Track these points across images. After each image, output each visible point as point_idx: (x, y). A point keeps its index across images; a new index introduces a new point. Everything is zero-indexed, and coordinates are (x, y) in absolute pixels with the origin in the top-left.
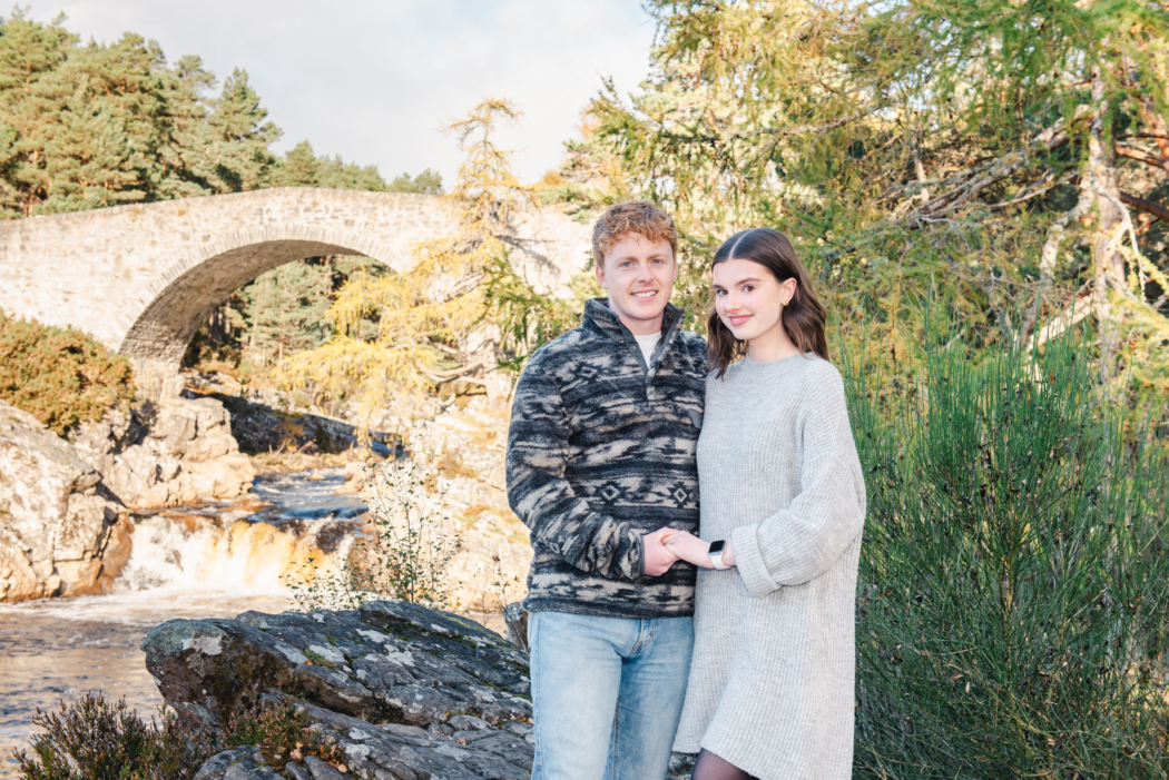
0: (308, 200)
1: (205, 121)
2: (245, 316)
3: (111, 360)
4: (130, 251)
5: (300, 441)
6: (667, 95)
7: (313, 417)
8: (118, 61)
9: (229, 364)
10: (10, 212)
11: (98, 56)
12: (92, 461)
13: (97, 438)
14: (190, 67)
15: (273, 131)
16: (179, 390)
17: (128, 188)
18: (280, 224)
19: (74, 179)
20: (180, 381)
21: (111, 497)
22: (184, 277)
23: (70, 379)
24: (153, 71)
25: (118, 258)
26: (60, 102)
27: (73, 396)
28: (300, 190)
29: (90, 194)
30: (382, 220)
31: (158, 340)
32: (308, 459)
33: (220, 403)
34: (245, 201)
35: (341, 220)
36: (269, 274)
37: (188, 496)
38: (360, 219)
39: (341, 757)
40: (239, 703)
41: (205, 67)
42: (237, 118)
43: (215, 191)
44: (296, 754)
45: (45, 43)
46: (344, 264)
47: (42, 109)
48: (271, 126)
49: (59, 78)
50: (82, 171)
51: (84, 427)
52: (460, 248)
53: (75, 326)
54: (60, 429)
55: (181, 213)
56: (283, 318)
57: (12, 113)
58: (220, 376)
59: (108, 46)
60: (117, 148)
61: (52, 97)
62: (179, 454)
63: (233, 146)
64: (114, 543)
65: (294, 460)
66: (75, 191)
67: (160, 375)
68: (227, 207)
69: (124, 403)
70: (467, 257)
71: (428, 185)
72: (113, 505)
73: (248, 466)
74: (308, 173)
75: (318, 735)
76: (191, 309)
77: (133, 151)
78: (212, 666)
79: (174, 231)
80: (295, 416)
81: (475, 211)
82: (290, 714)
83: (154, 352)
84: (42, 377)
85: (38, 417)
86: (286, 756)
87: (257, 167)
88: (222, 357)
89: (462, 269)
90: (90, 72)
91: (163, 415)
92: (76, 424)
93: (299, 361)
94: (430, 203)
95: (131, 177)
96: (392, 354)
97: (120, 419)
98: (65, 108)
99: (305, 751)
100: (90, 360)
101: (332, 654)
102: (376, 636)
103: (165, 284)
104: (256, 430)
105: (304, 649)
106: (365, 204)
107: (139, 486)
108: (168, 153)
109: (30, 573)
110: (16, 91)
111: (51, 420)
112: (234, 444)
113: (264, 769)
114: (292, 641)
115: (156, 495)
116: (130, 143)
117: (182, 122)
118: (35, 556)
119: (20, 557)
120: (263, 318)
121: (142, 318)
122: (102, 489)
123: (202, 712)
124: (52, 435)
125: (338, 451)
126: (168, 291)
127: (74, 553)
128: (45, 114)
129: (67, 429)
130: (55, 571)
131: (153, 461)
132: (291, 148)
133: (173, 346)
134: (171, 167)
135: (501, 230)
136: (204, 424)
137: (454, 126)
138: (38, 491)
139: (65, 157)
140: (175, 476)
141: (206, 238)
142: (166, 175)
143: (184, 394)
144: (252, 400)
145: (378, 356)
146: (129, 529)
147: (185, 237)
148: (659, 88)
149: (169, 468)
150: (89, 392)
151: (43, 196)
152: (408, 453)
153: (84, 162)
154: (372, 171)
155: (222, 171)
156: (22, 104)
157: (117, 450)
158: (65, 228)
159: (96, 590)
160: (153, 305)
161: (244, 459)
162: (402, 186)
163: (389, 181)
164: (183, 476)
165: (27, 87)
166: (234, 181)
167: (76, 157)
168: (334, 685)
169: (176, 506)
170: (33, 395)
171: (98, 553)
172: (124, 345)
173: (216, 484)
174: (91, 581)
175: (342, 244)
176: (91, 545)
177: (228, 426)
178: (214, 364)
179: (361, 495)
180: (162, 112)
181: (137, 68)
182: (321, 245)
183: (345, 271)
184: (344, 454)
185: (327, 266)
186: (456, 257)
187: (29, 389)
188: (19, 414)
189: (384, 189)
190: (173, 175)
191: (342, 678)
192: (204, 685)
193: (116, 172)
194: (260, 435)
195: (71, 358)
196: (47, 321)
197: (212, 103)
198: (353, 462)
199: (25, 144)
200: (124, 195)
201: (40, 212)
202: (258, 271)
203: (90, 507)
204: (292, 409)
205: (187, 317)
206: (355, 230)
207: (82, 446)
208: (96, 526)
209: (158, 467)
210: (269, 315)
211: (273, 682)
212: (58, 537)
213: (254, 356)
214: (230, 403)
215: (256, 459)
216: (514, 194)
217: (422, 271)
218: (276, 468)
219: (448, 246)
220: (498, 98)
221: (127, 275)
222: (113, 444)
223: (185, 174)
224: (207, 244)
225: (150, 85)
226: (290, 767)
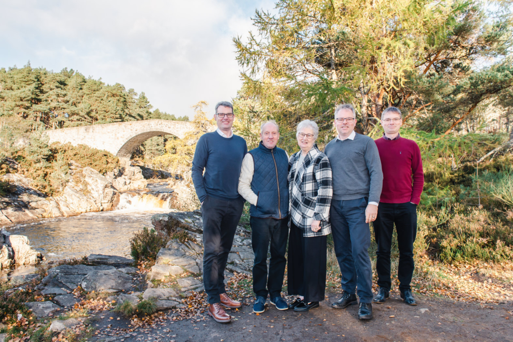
0: (160, 122)
1: (135, 104)
2: (144, 148)
3: (114, 158)
4: (118, 133)
5: (158, 176)
6: (241, 101)
7: (160, 171)
8: (114, 89)
9: (141, 159)
10: (89, 124)
11: (110, 88)
12: (110, 181)
13: (111, 175)
14: (131, 91)
15: (151, 106)
16: (130, 164)
17: (117, 118)
18: (153, 128)
19: (104, 116)
20: (130, 162)
21: (115, 189)
22: (131, 139)
23: (104, 162)
24: (123, 92)
25: (116, 134)
26: (101, 98)
27: (105, 166)
28: (158, 120)
29: (108, 120)
30: (177, 127)
31: (125, 153)
32: (159, 180)
33: (139, 168)
34: (145, 122)
35: (168, 127)
36: (150, 139)
37: (132, 188)
38: (172, 127)
39: (195, 241)
40: (172, 231)
41: (135, 91)
42: (142, 103)
43: (138, 120)
44: (186, 240)
45: (97, 85)
46: (167, 136)
47: (97, 100)
48: (150, 105)
49: (100, 93)
50: (106, 114)
51: (108, 173)
52: (195, 134)
53: (106, 150)
54: (102, 173)
55: (131, 125)
56: (153, 148)
57: (89, 101)
58: (139, 162)
59: (112, 86)
60: (115, 109)
61: (99, 97)
62: (130, 179)
63: (141, 109)
64: (115, 199)
65: (156, 181)
66: (105, 119)
67: (126, 161)
68: (141, 123)
69: (117, 167)
70: (196, 136)
71: (186, 119)
72: (115, 190)
73: (146, 182)
74: (158, 116)
75: (190, 236)
76: (133, 146)
77: (118, 110)
78: (166, 223)
79: (128, 129)
80: (156, 170)
81: (198, 125)
82: (184, 232)
83: (124, 156)
84: (98, 161)
85: (97, 171)
86: (184, 240)
87: (147, 114)
88: (139, 157)
89: (195, 138)
90: (108, 91)
91: (126, 170)
92: (106, 172)
93: (158, 159)
94: (188, 123)
95: (118, 116)
96: (180, 157)
97: (116, 171)
98: (102, 100)
99: (188, 240)
100: (109, 157)
101: (190, 220)
102: (198, 217)
103: (127, 141)
104: (147, 173)
105: (184, 219)
106: (173, 123)
107: (121, 186)
108: (126, 111)
109: (96, 206)
110: (90, 95)
111: (100, 171)
112: (143, 177)
113: (180, 243)
114: (181, 218)
115: (125, 188)
116: (118, 108)
117: (130, 104)
118: (97, 202)
119: (93, 202)
120: (149, 148)
121: (121, 148)
122: (112, 187)
123: (164, 233)
124: (101, 174)
125: (166, 178)
126: (127, 142)
127: (106, 201)
128: (97, 101)
129: (104, 173)
130: (102, 205)
131: (124, 180)
132: (154, 110)
133: (128, 155)
134: (127, 114)
135: (204, 130)
136: (136, 172)
137: (193, 107)
138: (97, 187)
139: (102, 111)
140: (129, 184)
141: (136, 130)
142: (126, 116)
143: (131, 165)
144: (146, 167)
145: (176, 157)
146: (119, 196)
147: (132, 130)
148: (239, 99)
149: (128, 182)
150: (109, 165)
151: (97, 120)
152: (183, 179)
153: (107, 112)
154: (173, 116)
155: (139, 115)
156: (92, 99)
157: (116, 178)
158: (103, 127)
159: (111, 210)
160: (124, 145)
161: (145, 180)
162: (180, 119)
163: (177, 118)
164: (131, 184)
165: (93, 95)
166: (142, 117)
167: (105, 111)
168: (191, 227)
169: (130, 191)
170: (96, 165)
171: (112, 201)
172: (117, 155)
173: (139, 186)
174: (110, 208)
175: (168, 132)
176: (110, 199)
177: (141, 172)
178: (137, 159)
179: (172, 188)
180: (125, 101)
181: (119, 91)
182: (163, 132)
183: (167, 138)
184: (167, 179)
185: (163, 137)
186: (194, 136)
187: (95, 164)
188: (93, 170)
189: (175, 120)
190: (128, 116)
191: (192, 225)
192: (164, 227)
193: (114, 115)
194: (148, 175)
195: (105, 157)
196: (99, 149)
197: (137, 100)
198: (170, 181)
199: (93, 108)
200: (116, 120)
201: (96, 124)
202: (148, 138)
203: (110, 191)
204: (155, 169)
205: (132, 148)
206: (171, 129)
207: (108, 177)
208: (111, 195)
209: (125, 182)
210: (150, 148)
211: (178, 226)
212: (102, 198)
213: (147, 157)
214: (142, 167)
215: (147, 180)
216: (206, 122)
217: (186, 138)
218: (152, 182)
219: (192, 133)
220: (203, 101)
221: (118, 138)
222: (115, 177)
223: (130, 116)
224: (137, 132)
225: (122, 95)
226: (185, 243)
